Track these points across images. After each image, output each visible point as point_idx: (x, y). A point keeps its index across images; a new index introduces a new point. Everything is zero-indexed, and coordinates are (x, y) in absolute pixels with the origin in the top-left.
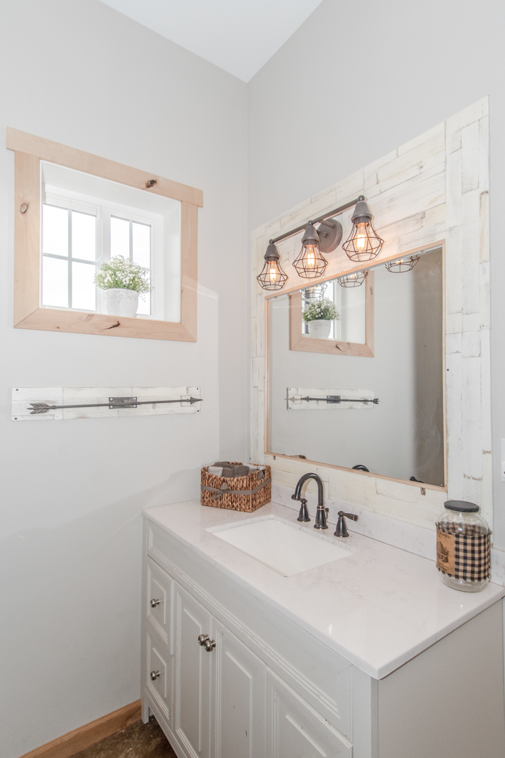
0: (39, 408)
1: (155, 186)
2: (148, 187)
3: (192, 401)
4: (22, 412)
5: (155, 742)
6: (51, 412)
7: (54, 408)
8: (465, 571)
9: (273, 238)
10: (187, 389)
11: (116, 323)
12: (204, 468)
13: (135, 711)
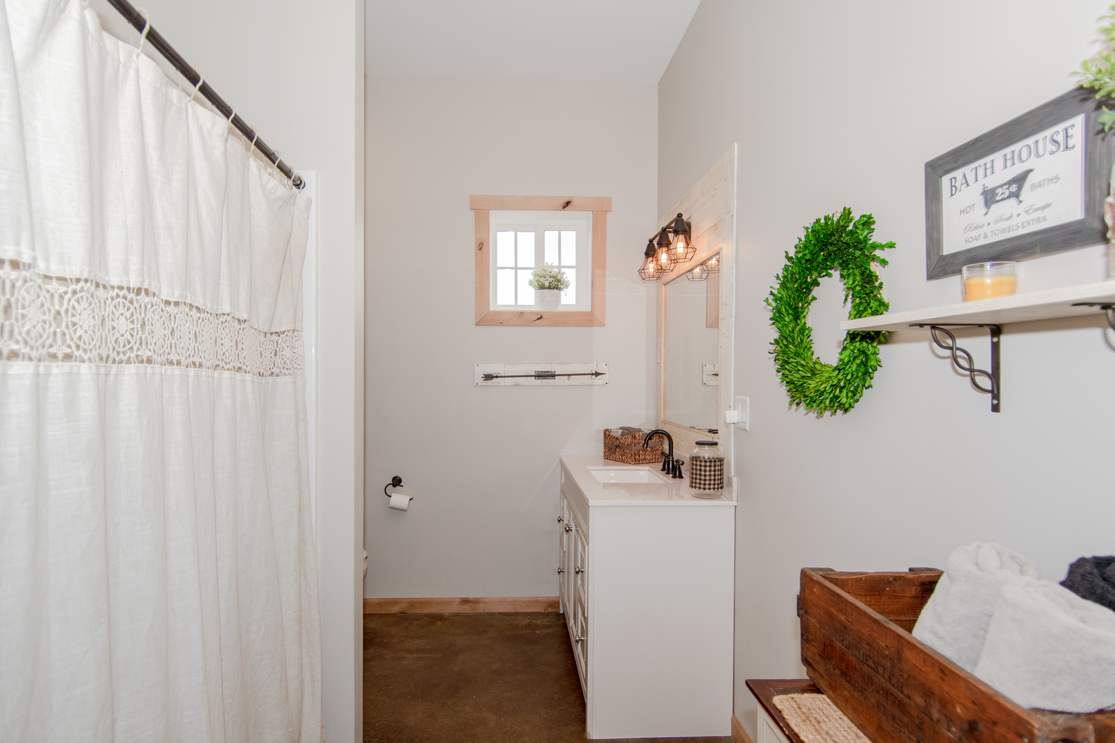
0: (488, 377)
1: (570, 205)
2: (564, 208)
3: (597, 374)
4: (480, 380)
5: (561, 622)
6: (495, 379)
7: (497, 377)
8: (700, 484)
9: (651, 237)
10: (597, 365)
11: (540, 316)
12: (607, 430)
13: (555, 604)
